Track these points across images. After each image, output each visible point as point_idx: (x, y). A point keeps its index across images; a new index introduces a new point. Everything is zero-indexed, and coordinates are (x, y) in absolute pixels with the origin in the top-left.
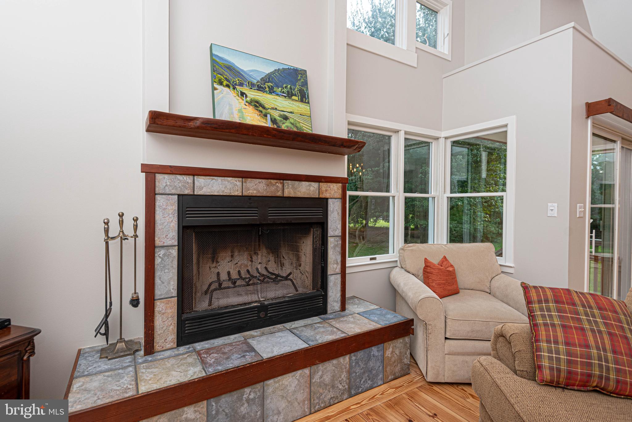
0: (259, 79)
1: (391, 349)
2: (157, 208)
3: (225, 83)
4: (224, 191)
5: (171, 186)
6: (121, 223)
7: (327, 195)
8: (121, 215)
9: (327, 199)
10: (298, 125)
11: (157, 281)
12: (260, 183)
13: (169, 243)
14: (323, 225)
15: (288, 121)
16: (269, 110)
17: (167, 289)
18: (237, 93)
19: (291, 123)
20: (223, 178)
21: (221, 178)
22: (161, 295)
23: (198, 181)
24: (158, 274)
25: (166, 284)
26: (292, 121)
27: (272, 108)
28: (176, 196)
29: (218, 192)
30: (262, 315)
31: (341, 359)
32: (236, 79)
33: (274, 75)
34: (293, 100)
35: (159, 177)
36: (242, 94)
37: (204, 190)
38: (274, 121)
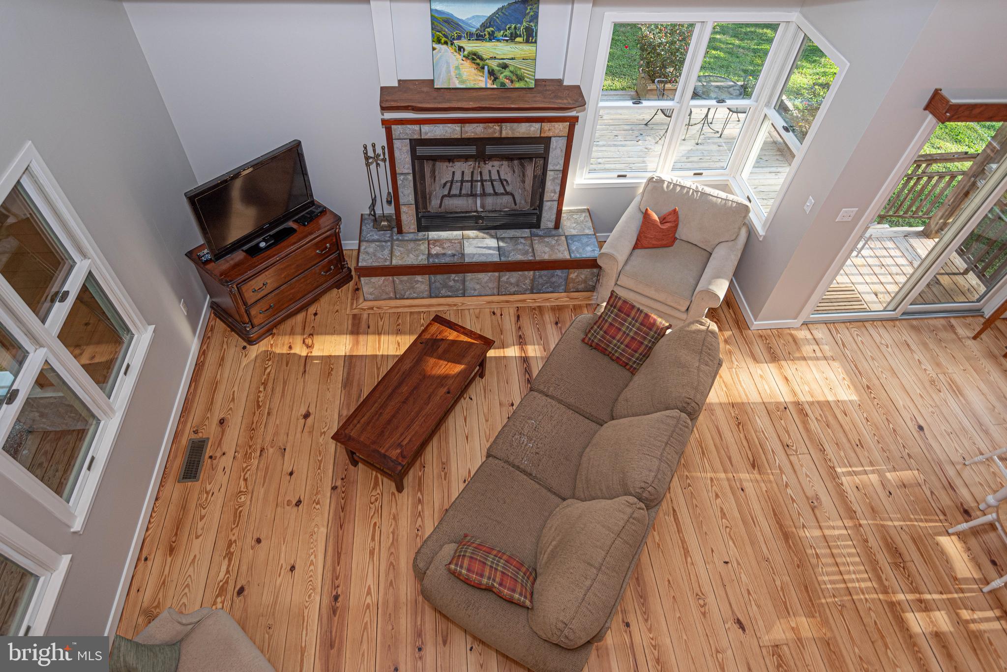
0: (479, 26)
1: (576, 274)
2: (395, 149)
3: (443, 40)
4: (445, 135)
5: (403, 133)
6: (374, 148)
7: (550, 134)
8: (374, 144)
9: (550, 138)
10: (518, 72)
12: (478, 126)
13: (406, 171)
14: (545, 158)
15: (507, 70)
16: (487, 61)
17: (408, 200)
18: (455, 49)
19: (511, 71)
20: (444, 125)
21: (442, 125)
22: (404, 202)
23: (424, 128)
24: (400, 190)
25: (406, 196)
26: (511, 68)
27: (491, 58)
28: (408, 140)
29: (441, 136)
31: (526, 273)
32: (455, 33)
33: (497, 16)
34: (517, 43)
35: (393, 127)
36: (460, 48)
37: (429, 134)
38: (492, 73)
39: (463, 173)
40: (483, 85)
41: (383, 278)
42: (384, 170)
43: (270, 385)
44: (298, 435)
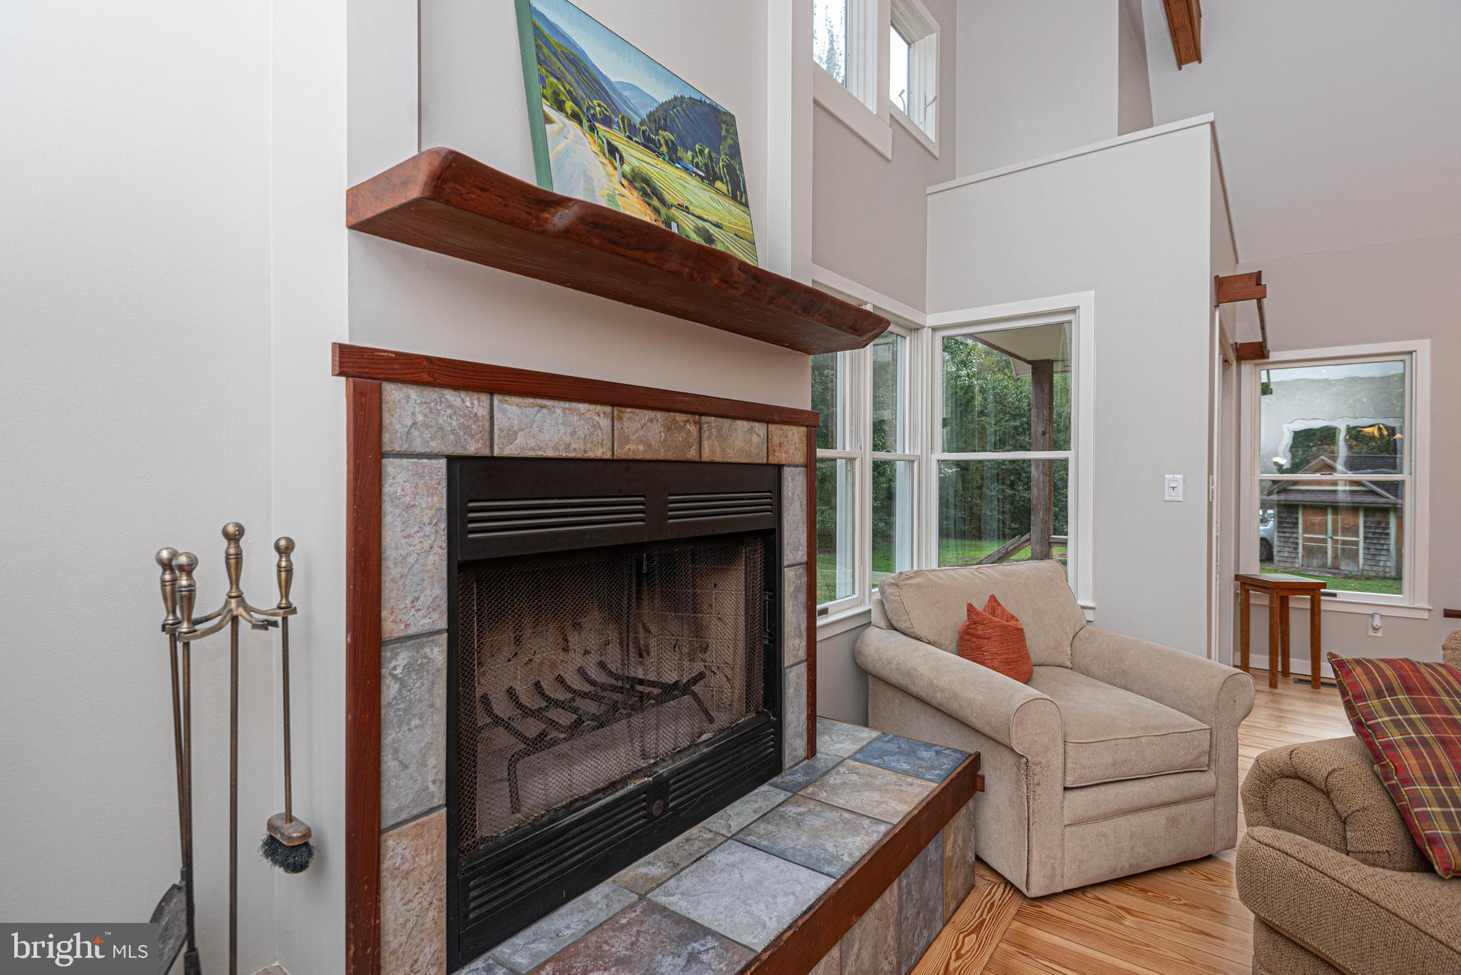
0: (644, 114)
2: (387, 507)
3: (569, 105)
4: (569, 445)
5: (428, 427)
6: (235, 564)
7: (782, 457)
8: (234, 536)
9: (781, 467)
11: (389, 764)
12: (651, 421)
13: (422, 623)
16: (673, 210)
17: (416, 787)
18: (599, 146)
20: (567, 405)
21: (562, 404)
22: (400, 809)
23: (504, 412)
24: (390, 736)
25: (413, 768)
27: (680, 207)
28: (443, 463)
29: (555, 448)
30: (656, 809)
31: (887, 895)
32: (595, 102)
33: (675, 110)
34: (718, 191)
35: (394, 394)
36: (613, 150)
37: (520, 440)
39: (511, 692)
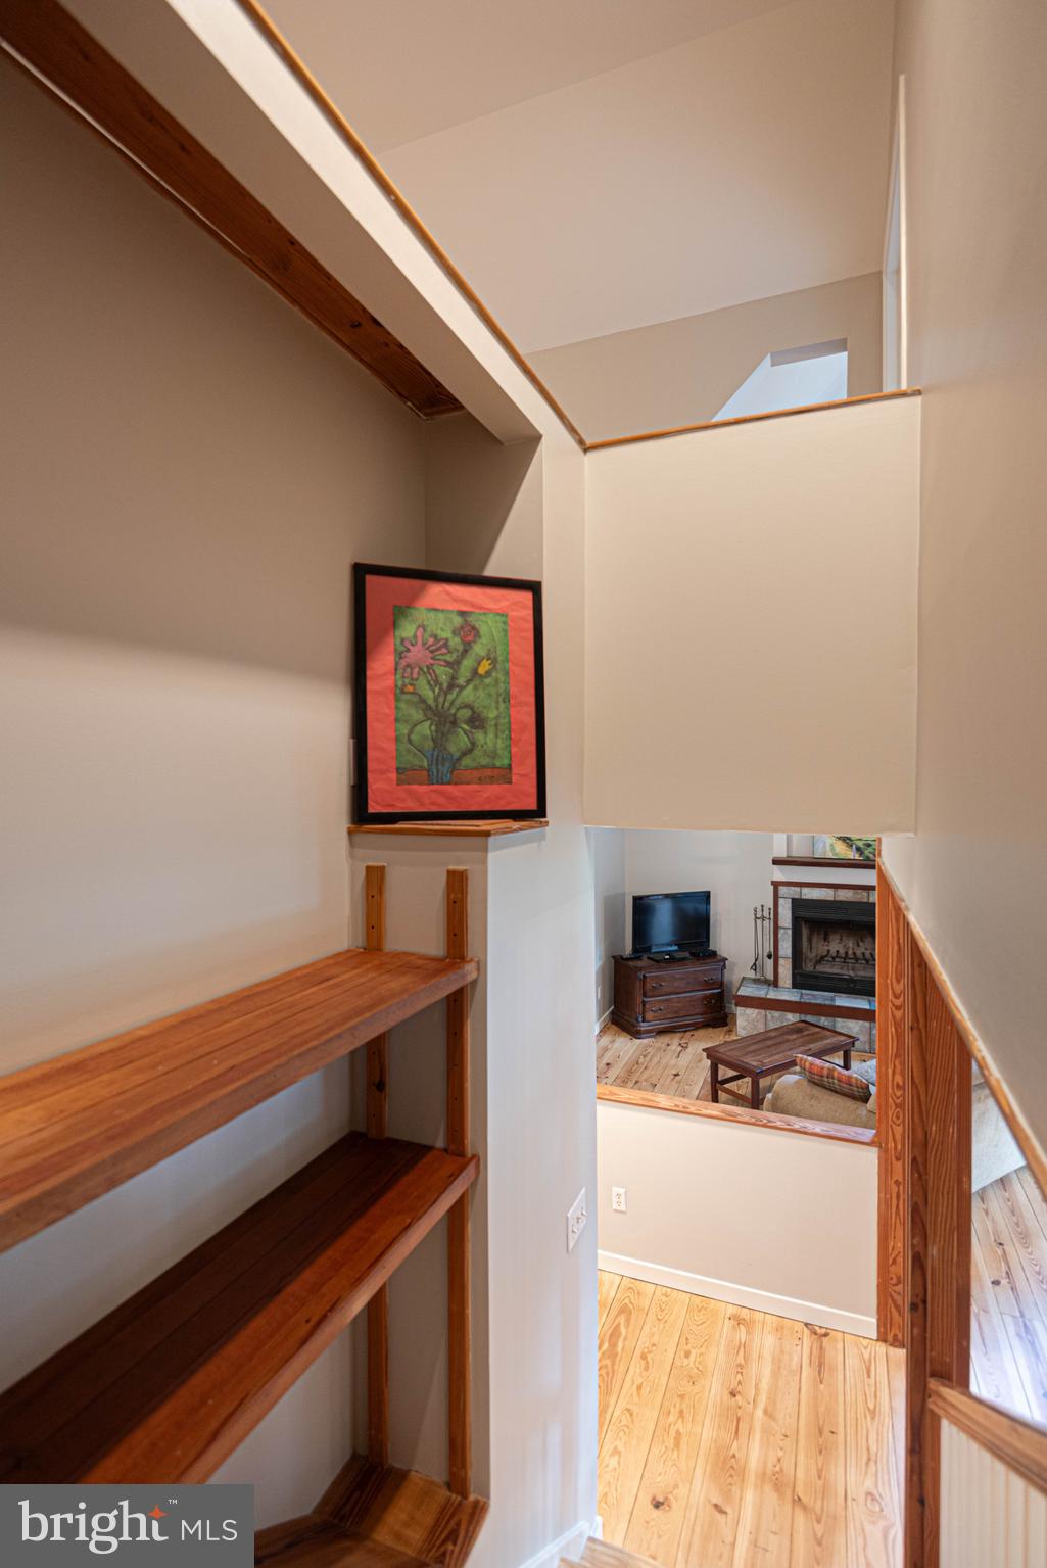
2: (780, 905)
4: (822, 897)
5: (788, 893)
6: (762, 910)
8: (762, 906)
11: (780, 947)
12: (848, 892)
13: (786, 926)
15: (871, 847)
16: (855, 841)
17: (786, 952)
21: (820, 888)
22: (783, 955)
23: (805, 890)
24: (781, 943)
25: (785, 949)
26: (874, 847)
28: (791, 899)
29: (818, 897)
30: (851, 985)
35: (781, 888)
37: (810, 896)
38: (858, 849)
40: (852, 857)
41: (757, 1011)
42: (768, 925)
43: (649, 1057)
44: (668, 1082)
